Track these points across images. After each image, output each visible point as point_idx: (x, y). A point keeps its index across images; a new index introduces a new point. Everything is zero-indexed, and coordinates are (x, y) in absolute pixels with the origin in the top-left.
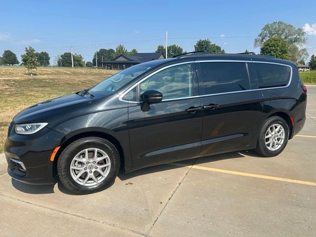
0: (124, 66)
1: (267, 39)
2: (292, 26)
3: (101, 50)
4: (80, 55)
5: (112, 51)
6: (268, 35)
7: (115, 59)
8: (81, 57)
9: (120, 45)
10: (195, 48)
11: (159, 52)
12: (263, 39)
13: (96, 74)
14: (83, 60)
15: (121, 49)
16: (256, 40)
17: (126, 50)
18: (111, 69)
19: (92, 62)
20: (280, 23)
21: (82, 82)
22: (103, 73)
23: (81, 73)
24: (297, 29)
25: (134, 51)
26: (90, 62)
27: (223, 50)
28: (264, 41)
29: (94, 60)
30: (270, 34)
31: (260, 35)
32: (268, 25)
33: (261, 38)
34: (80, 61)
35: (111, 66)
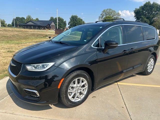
0: (32, 27)
1: (104, 16)
2: (115, 11)
3: (17, 18)
4: (3, 20)
5: (23, 18)
6: (105, 15)
7: (26, 23)
8: (4, 21)
9: (29, 15)
10: (70, 19)
11: (51, 20)
12: (102, 16)
13: (19, 31)
14: (6, 23)
15: (29, 17)
16: (99, 17)
17: (33, 18)
18: (24, 28)
19: (11, 24)
20: (110, 9)
21: (13, 36)
22: (22, 31)
23: (9, 31)
24: (117, 13)
25: (37, 19)
26: (10, 25)
27: (84, 21)
28: (103, 17)
29: (13, 23)
30: (106, 15)
31: (101, 15)
32: (105, 10)
33: (101, 16)
34: (4, 23)
35: (24, 27)
